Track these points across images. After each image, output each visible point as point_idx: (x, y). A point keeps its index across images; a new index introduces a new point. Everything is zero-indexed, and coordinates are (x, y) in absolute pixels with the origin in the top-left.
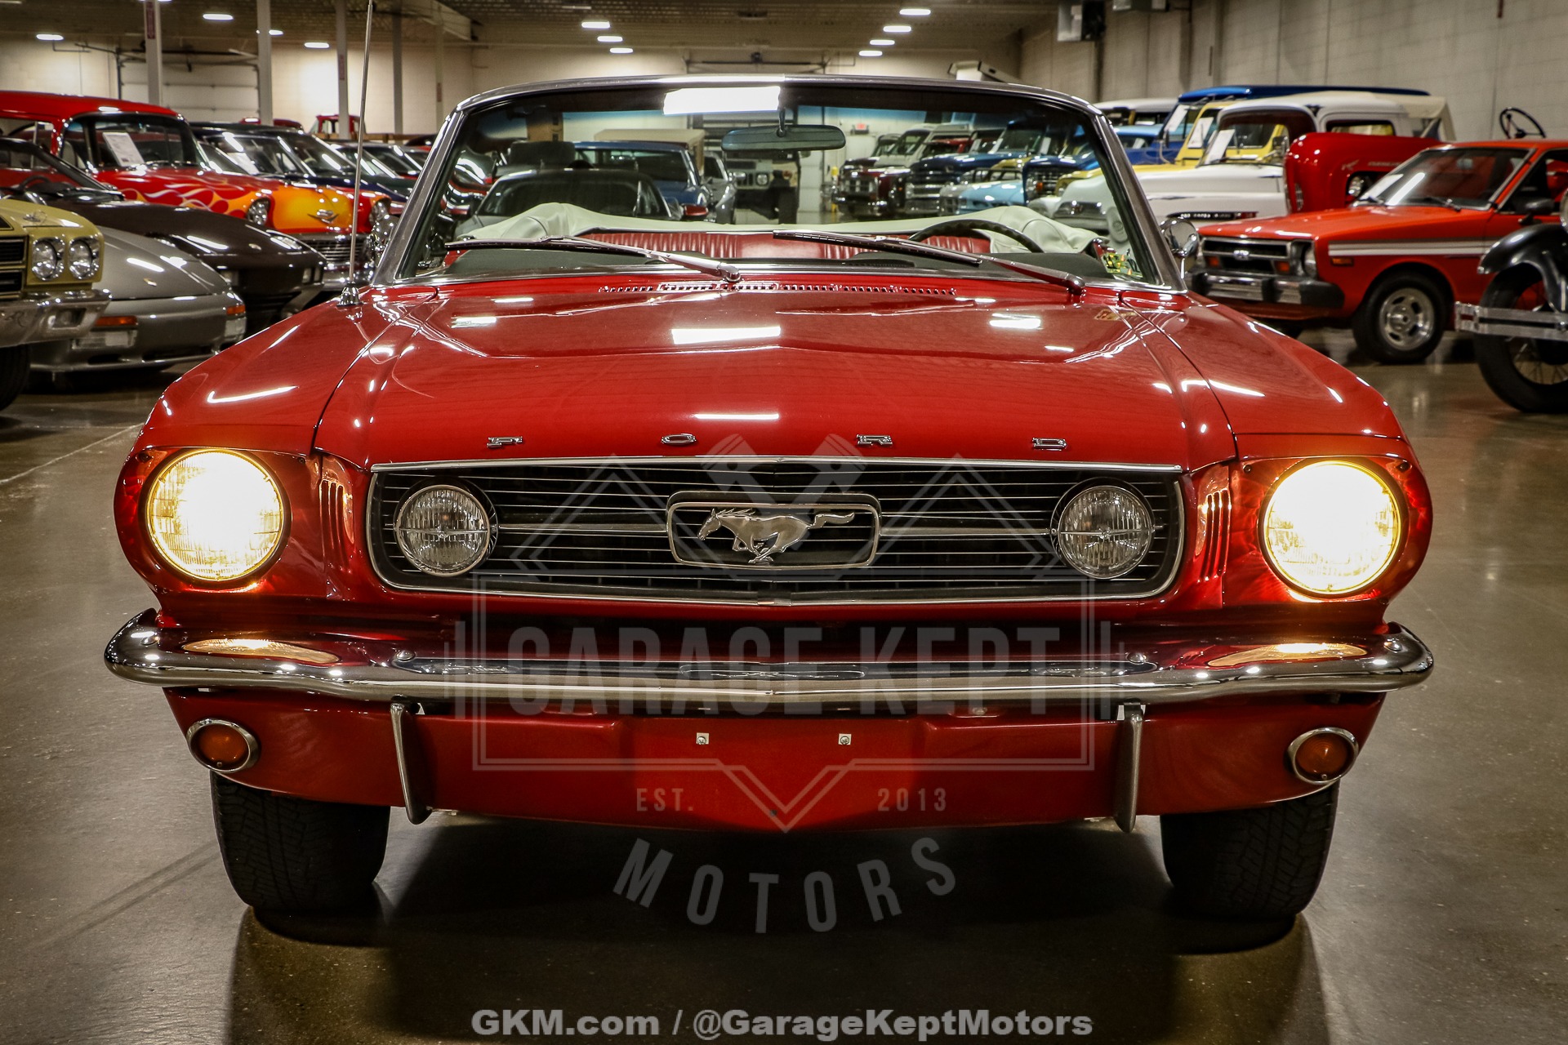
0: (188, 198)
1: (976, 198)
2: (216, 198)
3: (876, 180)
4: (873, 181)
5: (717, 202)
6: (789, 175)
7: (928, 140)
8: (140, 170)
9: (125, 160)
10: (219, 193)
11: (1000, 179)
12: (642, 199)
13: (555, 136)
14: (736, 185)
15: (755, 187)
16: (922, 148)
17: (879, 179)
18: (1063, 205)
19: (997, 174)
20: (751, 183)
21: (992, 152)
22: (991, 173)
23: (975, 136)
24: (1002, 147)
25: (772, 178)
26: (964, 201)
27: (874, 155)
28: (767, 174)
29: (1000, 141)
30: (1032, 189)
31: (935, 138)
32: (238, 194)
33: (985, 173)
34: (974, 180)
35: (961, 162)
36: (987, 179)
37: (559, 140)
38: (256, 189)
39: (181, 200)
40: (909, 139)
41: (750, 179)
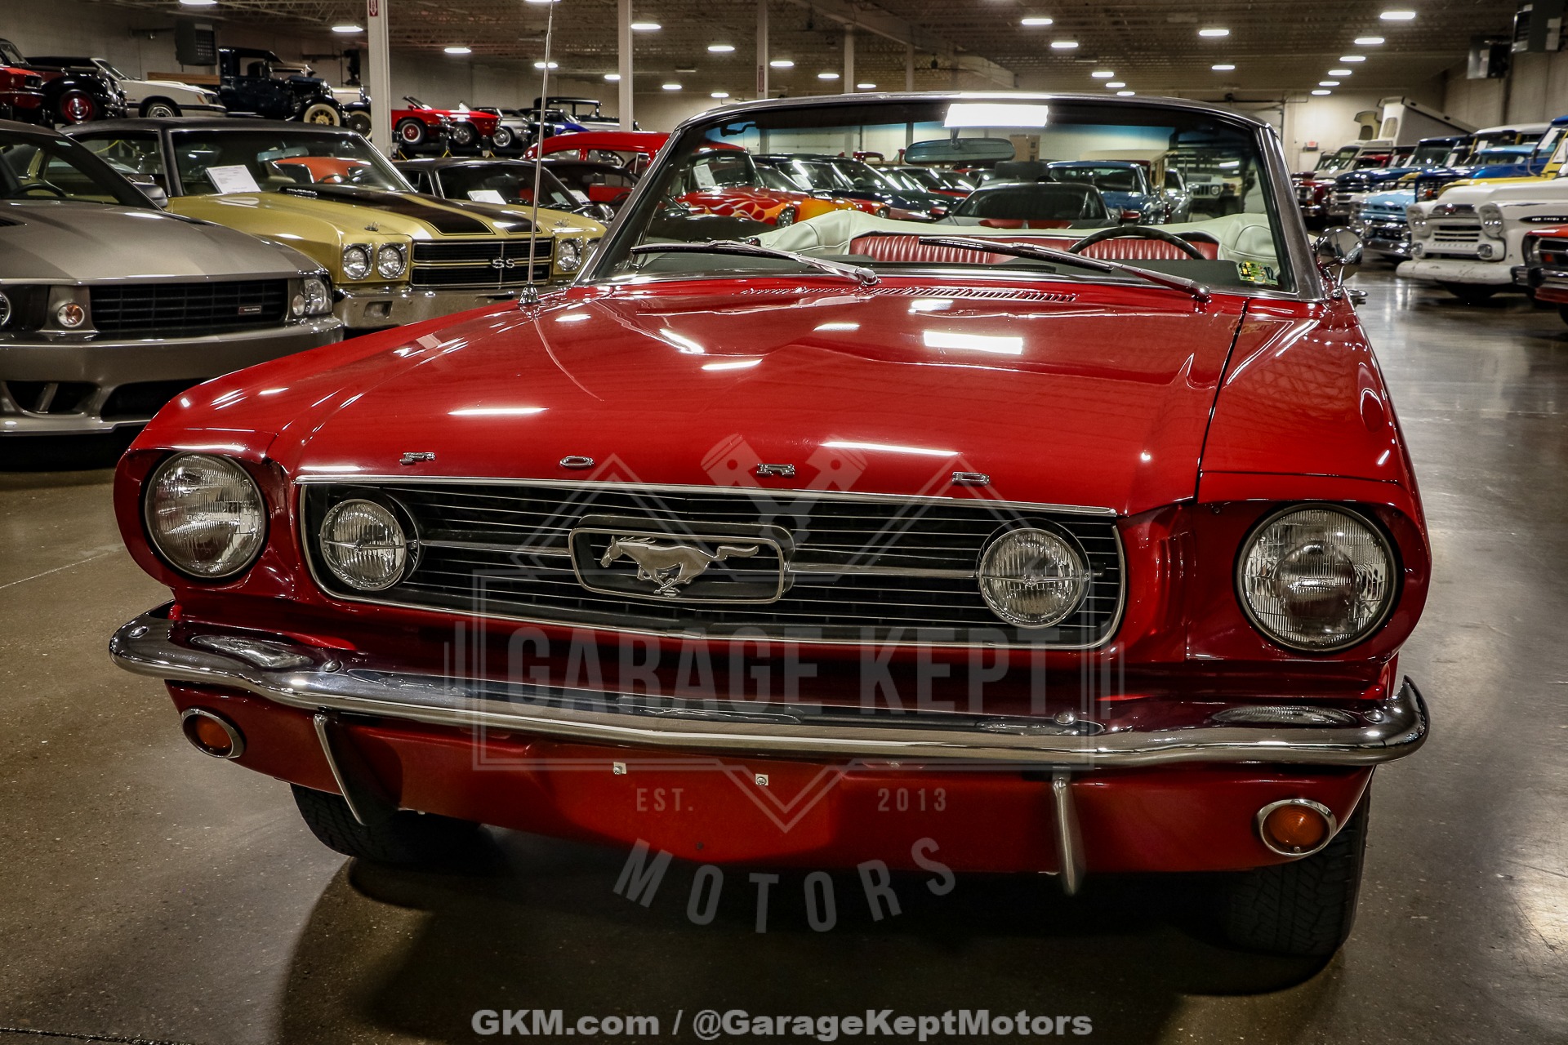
0: (738, 209)
1: (1377, 203)
2: (757, 208)
3: (1313, 189)
4: (1310, 189)
5: (1173, 209)
6: (1233, 186)
7: (1359, 156)
8: (716, 191)
9: (703, 184)
10: (759, 205)
11: (1405, 187)
12: (1088, 206)
13: (1032, 157)
14: (1192, 195)
15: (1210, 196)
16: (1353, 163)
17: (1316, 188)
18: (1437, 208)
19: (1403, 185)
20: (1207, 193)
21: (1404, 167)
22: (1397, 183)
23: (1395, 152)
24: (1413, 162)
25: (1222, 189)
26: (1366, 206)
27: (1316, 169)
28: (1218, 186)
29: (1412, 157)
30: (1422, 195)
31: (1364, 154)
32: (773, 205)
33: (1393, 184)
34: (1383, 189)
35: (1377, 175)
36: (1395, 187)
37: (1036, 160)
38: (786, 202)
39: (732, 211)
40: (1343, 155)
41: (1204, 190)
